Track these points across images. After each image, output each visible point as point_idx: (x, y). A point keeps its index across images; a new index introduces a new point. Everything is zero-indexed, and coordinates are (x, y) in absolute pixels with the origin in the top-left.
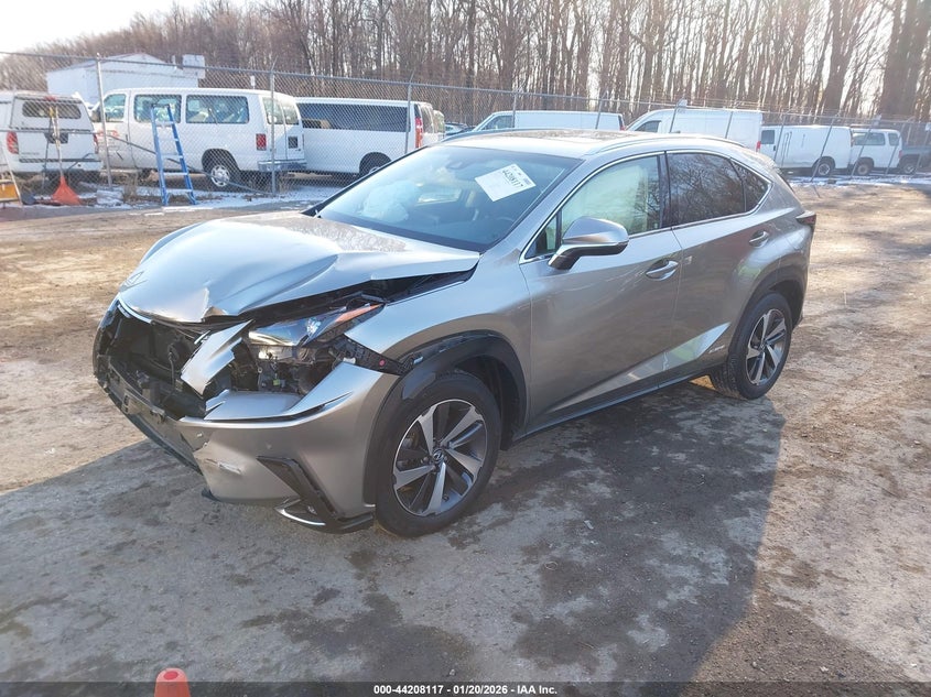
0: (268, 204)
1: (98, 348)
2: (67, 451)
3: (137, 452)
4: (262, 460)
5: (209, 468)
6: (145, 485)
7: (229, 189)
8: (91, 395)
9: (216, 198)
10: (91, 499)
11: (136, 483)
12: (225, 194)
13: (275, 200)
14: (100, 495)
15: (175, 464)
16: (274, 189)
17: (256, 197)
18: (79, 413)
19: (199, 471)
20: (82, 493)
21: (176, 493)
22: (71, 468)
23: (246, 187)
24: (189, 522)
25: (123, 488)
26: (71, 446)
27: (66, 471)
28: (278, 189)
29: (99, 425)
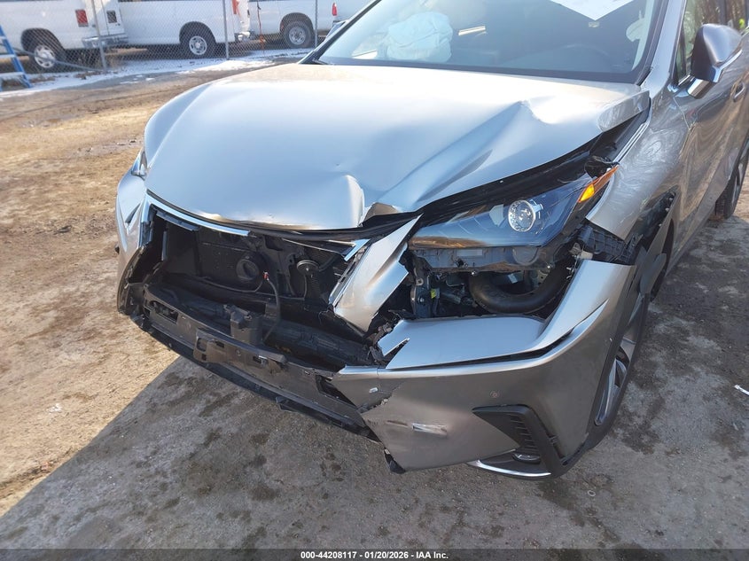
0: (105, 81)
1: (130, 275)
2: (76, 404)
3: (169, 389)
4: (480, 412)
5: (393, 432)
6: (213, 436)
7: (57, 69)
8: (57, 319)
9: (49, 79)
10: (157, 472)
11: (199, 436)
12: (57, 75)
13: (109, 77)
14: (167, 464)
15: (229, 397)
16: (105, 65)
17: (90, 75)
18: (57, 345)
19: (372, 436)
20: (139, 465)
21: (260, 439)
22: (98, 428)
23: (76, 66)
24: (309, 483)
25: (187, 447)
26: (78, 395)
27: (94, 436)
28: (109, 65)
29: (94, 359)
